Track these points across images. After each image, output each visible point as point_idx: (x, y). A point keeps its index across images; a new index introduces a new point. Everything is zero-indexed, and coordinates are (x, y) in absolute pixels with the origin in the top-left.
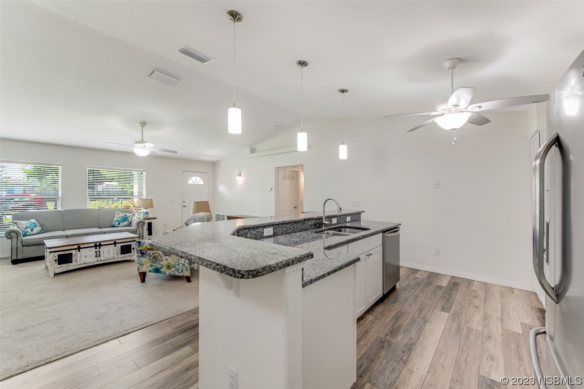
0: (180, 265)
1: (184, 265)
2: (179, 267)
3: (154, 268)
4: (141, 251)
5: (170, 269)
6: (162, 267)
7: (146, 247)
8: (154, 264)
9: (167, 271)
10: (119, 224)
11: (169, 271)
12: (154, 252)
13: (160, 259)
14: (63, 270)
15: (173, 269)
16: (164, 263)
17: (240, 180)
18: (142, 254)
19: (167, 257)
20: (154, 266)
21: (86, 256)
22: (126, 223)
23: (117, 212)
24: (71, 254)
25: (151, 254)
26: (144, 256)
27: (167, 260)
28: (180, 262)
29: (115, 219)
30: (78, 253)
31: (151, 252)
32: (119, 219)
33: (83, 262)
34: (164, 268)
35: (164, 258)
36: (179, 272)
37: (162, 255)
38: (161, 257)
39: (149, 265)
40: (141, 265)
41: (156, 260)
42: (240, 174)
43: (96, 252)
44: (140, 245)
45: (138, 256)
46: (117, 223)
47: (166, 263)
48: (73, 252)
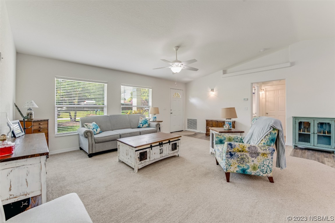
0: (265, 166)
1: (268, 166)
2: (263, 168)
3: (241, 168)
4: (230, 152)
5: (255, 170)
6: (248, 168)
7: (238, 149)
8: (241, 165)
9: (252, 171)
10: (143, 126)
11: (255, 172)
12: (242, 153)
13: (247, 161)
14: (143, 165)
15: (258, 170)
16: (251, 164)
17: (212, 94)
18: (231, 155)
19: (253, 159)
20: (241, 167)
21: (155, 154)
22: (147, 125)
23: (140, 117)
24: (146, 152)
25: (239, 156)
26: (232, 158)
27: (253, 161)
28: (265, 163)
29: (140, 122)
30: (151, 150)
31: (239, 154)
32: (142, 122)
33: (153, 159)
34: (250, 169)
35: (251, 159)
36: (264, 173)
37: (249, 157)
38: (248, 158)
39: (236, 165)
40: (230, 166)
41: (244, 161)
42: (212, 90)
43: (160, 149)
44: (232, 147)
45: (227, 157)
46: (141, 125)
47: (252, 164)
48: (148, 150)
